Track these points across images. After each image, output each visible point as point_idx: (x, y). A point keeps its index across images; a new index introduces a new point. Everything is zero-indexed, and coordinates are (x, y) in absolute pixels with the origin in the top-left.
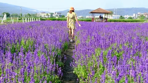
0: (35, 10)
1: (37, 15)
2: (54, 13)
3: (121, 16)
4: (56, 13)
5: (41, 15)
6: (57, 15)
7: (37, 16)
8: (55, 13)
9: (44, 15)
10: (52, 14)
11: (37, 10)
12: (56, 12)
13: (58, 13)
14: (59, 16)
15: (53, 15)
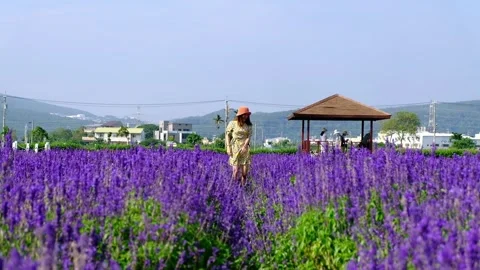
0: (81, 112)
1: (86, 135)
2: (161, 126)
3: (458, 137)
4: (171, 127)
5: (101, 134)
6: (174, 135)
7: (84, 138)
8: (166, 124)
9: (110, 135)
10: (150, 130)
11: (87, 114)
12: (167, 120)
13: (178, 126)
14: (184, 136)
15: (157, 133)
